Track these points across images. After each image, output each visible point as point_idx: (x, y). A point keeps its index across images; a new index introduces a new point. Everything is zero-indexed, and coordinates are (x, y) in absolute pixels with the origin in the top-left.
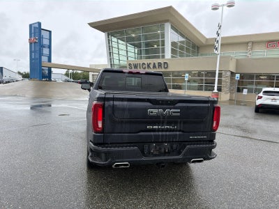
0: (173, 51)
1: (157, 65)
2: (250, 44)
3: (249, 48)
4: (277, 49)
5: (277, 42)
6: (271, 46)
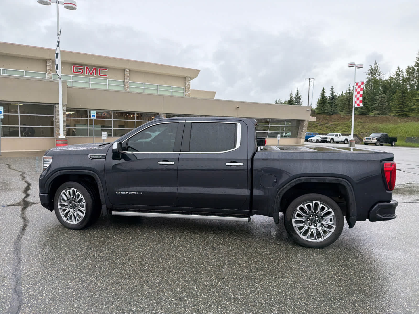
2: (48, 63)
3: (49, 69)
4: (86, 76)
5: (86, 67)
6: (78, 70)
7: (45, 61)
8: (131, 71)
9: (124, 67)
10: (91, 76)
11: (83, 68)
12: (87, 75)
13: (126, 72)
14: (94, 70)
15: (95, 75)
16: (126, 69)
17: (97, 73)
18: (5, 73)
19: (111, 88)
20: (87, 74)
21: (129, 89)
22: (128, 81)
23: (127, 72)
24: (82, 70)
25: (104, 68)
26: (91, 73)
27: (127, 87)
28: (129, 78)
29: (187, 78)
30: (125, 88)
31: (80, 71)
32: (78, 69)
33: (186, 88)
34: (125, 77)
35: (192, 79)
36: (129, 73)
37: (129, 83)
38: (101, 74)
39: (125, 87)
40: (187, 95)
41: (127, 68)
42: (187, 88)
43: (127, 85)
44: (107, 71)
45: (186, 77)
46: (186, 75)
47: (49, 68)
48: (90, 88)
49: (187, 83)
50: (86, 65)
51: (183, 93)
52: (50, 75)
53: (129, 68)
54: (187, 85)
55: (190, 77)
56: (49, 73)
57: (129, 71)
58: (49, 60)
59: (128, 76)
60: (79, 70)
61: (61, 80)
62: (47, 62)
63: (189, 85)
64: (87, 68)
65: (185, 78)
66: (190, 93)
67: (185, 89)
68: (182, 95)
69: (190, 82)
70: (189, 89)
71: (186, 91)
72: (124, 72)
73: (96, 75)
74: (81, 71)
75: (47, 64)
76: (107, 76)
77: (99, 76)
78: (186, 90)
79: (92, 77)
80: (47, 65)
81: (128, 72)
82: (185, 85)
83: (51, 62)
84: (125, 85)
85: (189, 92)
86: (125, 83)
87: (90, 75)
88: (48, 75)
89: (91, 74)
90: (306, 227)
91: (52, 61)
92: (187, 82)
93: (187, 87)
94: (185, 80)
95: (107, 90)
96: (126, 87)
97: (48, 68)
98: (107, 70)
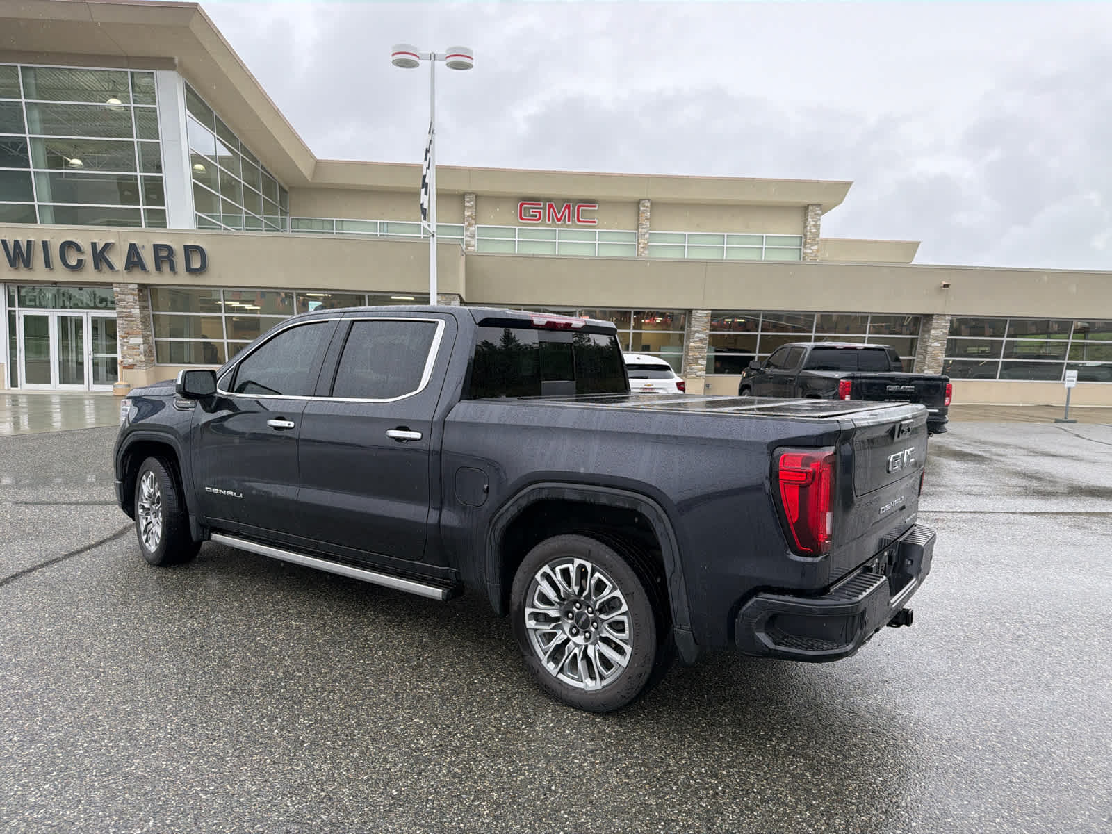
0: (202, 199)
1: (148, 258)
2: (468, 202)
3: (469, 216)
4: (549, 226)
5: (547, 204)
6: (531, 213)
7: (462, 196)
8: (654, 204)
9: (635, 194)
10: (558, 226)
11: (541, 206)
12: (550, 222)
13: (642, 209)
14: (567, 211)
15: (569, 221)
16: (643, 202)
17: (574, 216)
18: (385, 230)
19: (606, 253)
20: (549, 220)
21: (646, 252)
22: (644, 231)
23: (644, 209)
24: (540, 212)
25: (590, 202)
26: (559, 217)
27: (643, 247)
28: (648, 223)
29: (810, 208)
30: (638, 250)
31: (536, 216)
32: (531, 210)
33: (805, 235)
34: (638, 220)
35: (825, 209)
36: (649, 209)
37: (647, 236)
38: (582, 218)
39: (638, 246)
40: (810, 255)
41: (643, 196)
42: (808, 236)
43: (643, 241)
44: (596, 209)
45: (808, 205)
46: (806, 201)
47: (469, 213)
48: (515, 254)
49: (811, 222)
50: (549, 200)
51: (798, 251)
52: (471, 229)
53: (650, 196)
54: (808, 228)
55: (819, 205)
56: (470, 225)
57: (649, 204)
58: (470, 193)
59: (647, 219)
60: (533, 212)
61: (435, 238)
62: (466, 200)
63: (817, 227)
64: (551, 206)
65: (806, 208)
66: (818, 250)
67: (803, 241)
68: (791, 257)
69: (820, 220)
70: (817, 239)
71: (805, 245)
72: (639, 208)
73: (570, 223)
74: (537, 214)
75: (466, 204)
76: (595, 222)
77: (578, 225)
78: (806, 241)
79: (563, 227)
80: (465, 207)
81: (647, 207)
82: (805, 227)
83: (474, 198)
84: (639, 243)
85: (816, 247)
86: (638, 237)
87: (558, 223)
88: (467, 230)
89: (559, 220)
90: (560, 637)
91: (476, 197)
92: (810, 220)
93: (808, 234)
94: (806, 215)
95: (555, 255)
96: (641, 245)
97: (467, 213)
98: (595, 206)
